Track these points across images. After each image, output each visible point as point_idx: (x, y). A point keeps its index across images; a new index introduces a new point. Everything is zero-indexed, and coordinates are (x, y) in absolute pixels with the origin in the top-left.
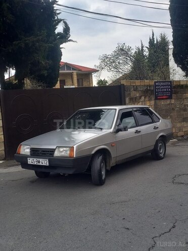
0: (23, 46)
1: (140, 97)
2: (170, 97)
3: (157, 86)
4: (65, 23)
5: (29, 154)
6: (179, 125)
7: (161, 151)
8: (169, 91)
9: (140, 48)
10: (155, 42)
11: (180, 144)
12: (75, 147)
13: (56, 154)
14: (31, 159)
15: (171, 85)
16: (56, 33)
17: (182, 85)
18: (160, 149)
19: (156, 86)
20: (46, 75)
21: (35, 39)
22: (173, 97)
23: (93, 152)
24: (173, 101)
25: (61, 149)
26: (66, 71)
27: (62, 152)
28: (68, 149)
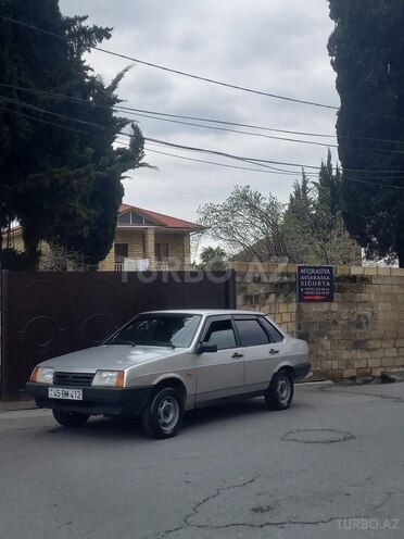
0: (47, 183)
1: (267, 296)
2: (329, 299)
3: (303, 274)
4: (135, 128)
5: (51, 382)
6: (346, 355)
7: (284, 395)
8: (327, 287)
9: (301, 184)
10: (334, 173)
11: (334, 388)
12: (126, 371)
13: (96, 382)
14: (54, 390)
15: (331, 275)
16: (115, 148)
17: (355, 276)
18: (282, 390)
19: (300, 275)
20: (86, 235)
21: (71, 173)
22: (335, 299)
23: (155, 383)
24: (335, 307)
25: (104, 375)
26: (131, 226)
27: (106, 378)
28: (115, 374)
